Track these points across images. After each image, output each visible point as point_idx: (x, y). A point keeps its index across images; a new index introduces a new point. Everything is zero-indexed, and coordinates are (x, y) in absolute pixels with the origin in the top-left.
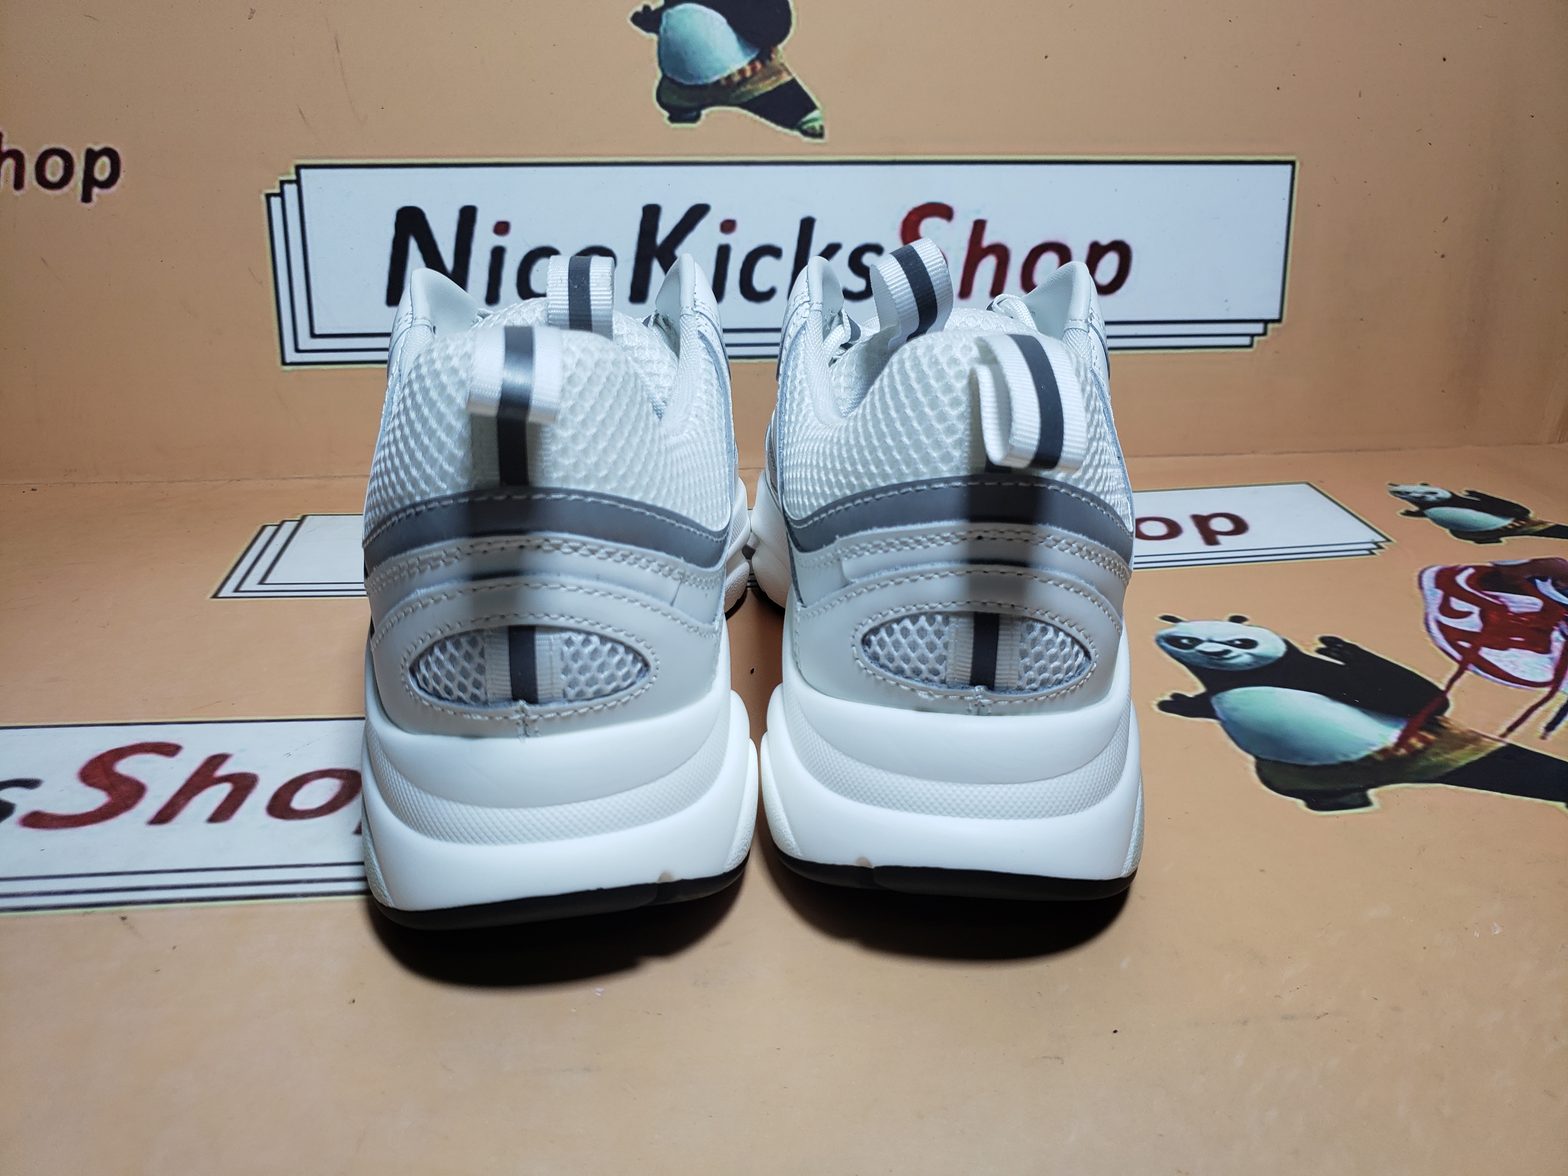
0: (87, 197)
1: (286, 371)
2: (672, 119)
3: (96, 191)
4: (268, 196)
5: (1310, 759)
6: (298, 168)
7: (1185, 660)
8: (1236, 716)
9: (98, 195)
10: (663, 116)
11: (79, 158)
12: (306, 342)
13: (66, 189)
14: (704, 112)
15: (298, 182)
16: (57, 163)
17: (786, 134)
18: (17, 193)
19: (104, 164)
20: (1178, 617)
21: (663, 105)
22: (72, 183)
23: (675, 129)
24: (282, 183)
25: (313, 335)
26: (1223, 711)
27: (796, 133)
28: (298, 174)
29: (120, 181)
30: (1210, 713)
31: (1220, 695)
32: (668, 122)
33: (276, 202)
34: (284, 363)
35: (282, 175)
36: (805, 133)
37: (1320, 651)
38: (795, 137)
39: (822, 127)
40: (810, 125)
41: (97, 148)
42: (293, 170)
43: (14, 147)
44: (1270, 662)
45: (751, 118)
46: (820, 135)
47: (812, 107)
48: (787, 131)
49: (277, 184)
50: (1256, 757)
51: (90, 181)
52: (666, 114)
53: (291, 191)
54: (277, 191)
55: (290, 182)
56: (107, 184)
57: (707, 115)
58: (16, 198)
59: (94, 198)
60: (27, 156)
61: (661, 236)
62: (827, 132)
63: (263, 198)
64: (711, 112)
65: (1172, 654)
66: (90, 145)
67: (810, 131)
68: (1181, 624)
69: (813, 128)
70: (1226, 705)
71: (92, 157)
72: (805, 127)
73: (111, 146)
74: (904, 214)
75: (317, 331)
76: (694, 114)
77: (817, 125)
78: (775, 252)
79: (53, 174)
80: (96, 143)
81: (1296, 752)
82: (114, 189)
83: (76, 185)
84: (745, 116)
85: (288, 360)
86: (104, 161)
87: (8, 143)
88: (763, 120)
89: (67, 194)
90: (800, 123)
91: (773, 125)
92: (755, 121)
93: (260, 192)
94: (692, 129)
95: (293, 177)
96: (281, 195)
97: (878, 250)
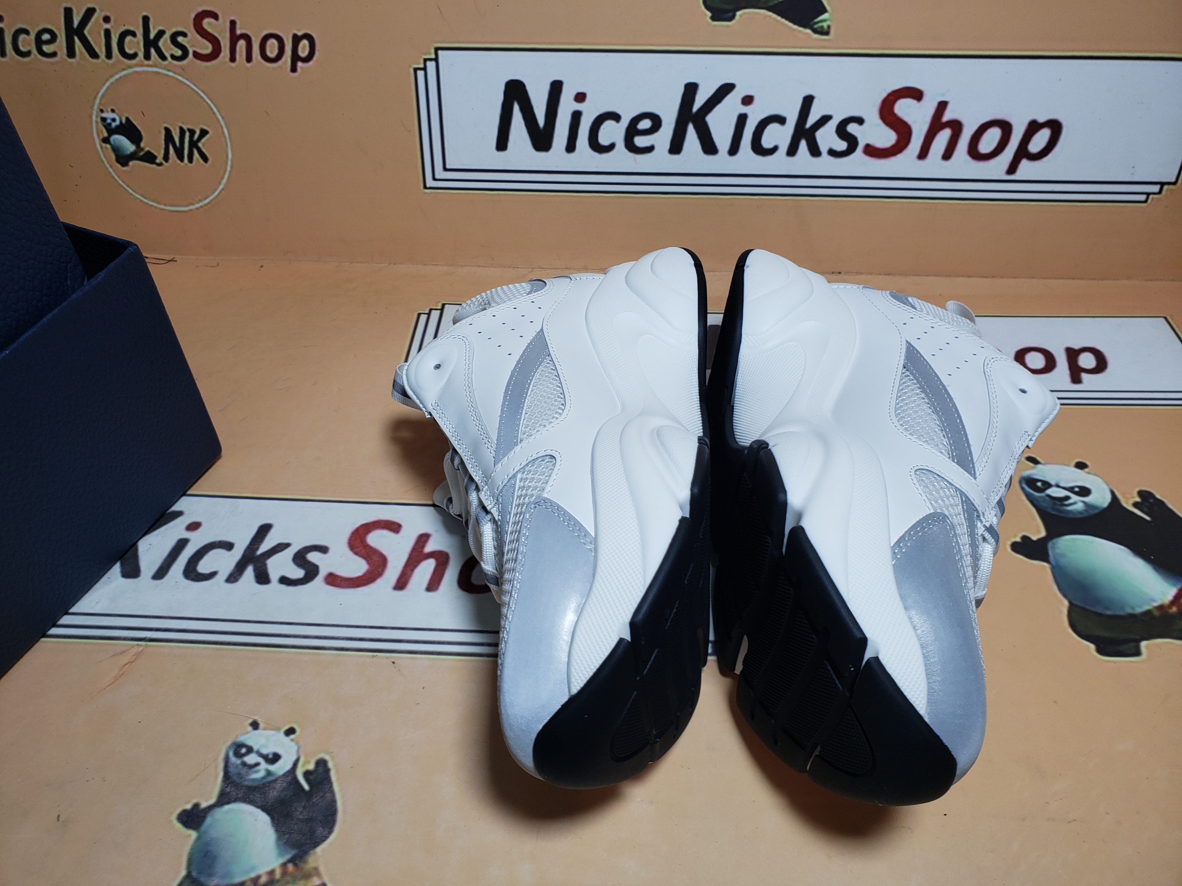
0: (294, 69)
1: (425, 193)
2: (713, 18)
3: (300, 64)
4: (416, 70)
5: (1107, 608)
6: (437, 49)
7: (1036, 503)
8: (1063, 561)
9: (301, 68)
10: (706, 15)
11: (288, 40)
12: (440, 173)
13: (280, 63)
14: (738, 13)
15: (436, 60)
16: (273, 43)
17: (800, 32)
18: (249, 65)
19: (304, 45)
20: (1039, 459)
21: (707, 7)
22: (283, 59)
23: (715, 26)
24: (425, 60)
25: (445, 169)
26: (1054, 557)
27: (808, 31)
28: (436, 54)
29: (315, 58)
30: (1044, 558)
31: (1055, 541)
32: (710, 21)
33: (421, 74)
34: (425, 187)
35: (425, 54)
36: (815, 31)
37: (1136, 505)
38: (808, 34)
39: (829, 27)
40: (820, 24)
41: (300, 33)
42: (433, 51)
43: (244, 31)
44: (1096, 511)
45: (774, 19)
46: (827, 33)
47: (824, 10)
48: (801, 29)
49: (422, 61)
50: (1070, 603)
51: (296, 58)
52: (709, 14)
53: (431, 65)
54: (422, 66)
55: (431, 60)
56: (307, 59)
57: (741, 16)
58: (248, 69)
59: (299, 69)
60: (253, 39)
61: (696, 107)
62: (832, 31)
63: (412, 71)
64: (744, 13)
65: (1028, 496)
66: (295, 32)
67: (819, 30)
68: (1039, 466)
69: (822, 27)
70: (1058, 551)
71: (296, 40)
72: (816, 26)
73: (309, 32)
74: (884, 95)
75: (448, 167)
76: (731, 14)
77: (825, 25)
78: (781, 120)
79: (272, 52)
80: (299, 30)
81: (1098, 601)
82: (311, 63)
83: (286, 61)
84: (770, 16)
85: (428, 185)
86: (305, 42)
87: (240, 29)
88: (783, 20)
89: (280, 67)
90: (812, 23)
91: (791, 24)
92: (778, 21)
93: (410, 67)
94: (727, 26)
95: (433, 56)
96: (425, 69)
97: (860, 121)
